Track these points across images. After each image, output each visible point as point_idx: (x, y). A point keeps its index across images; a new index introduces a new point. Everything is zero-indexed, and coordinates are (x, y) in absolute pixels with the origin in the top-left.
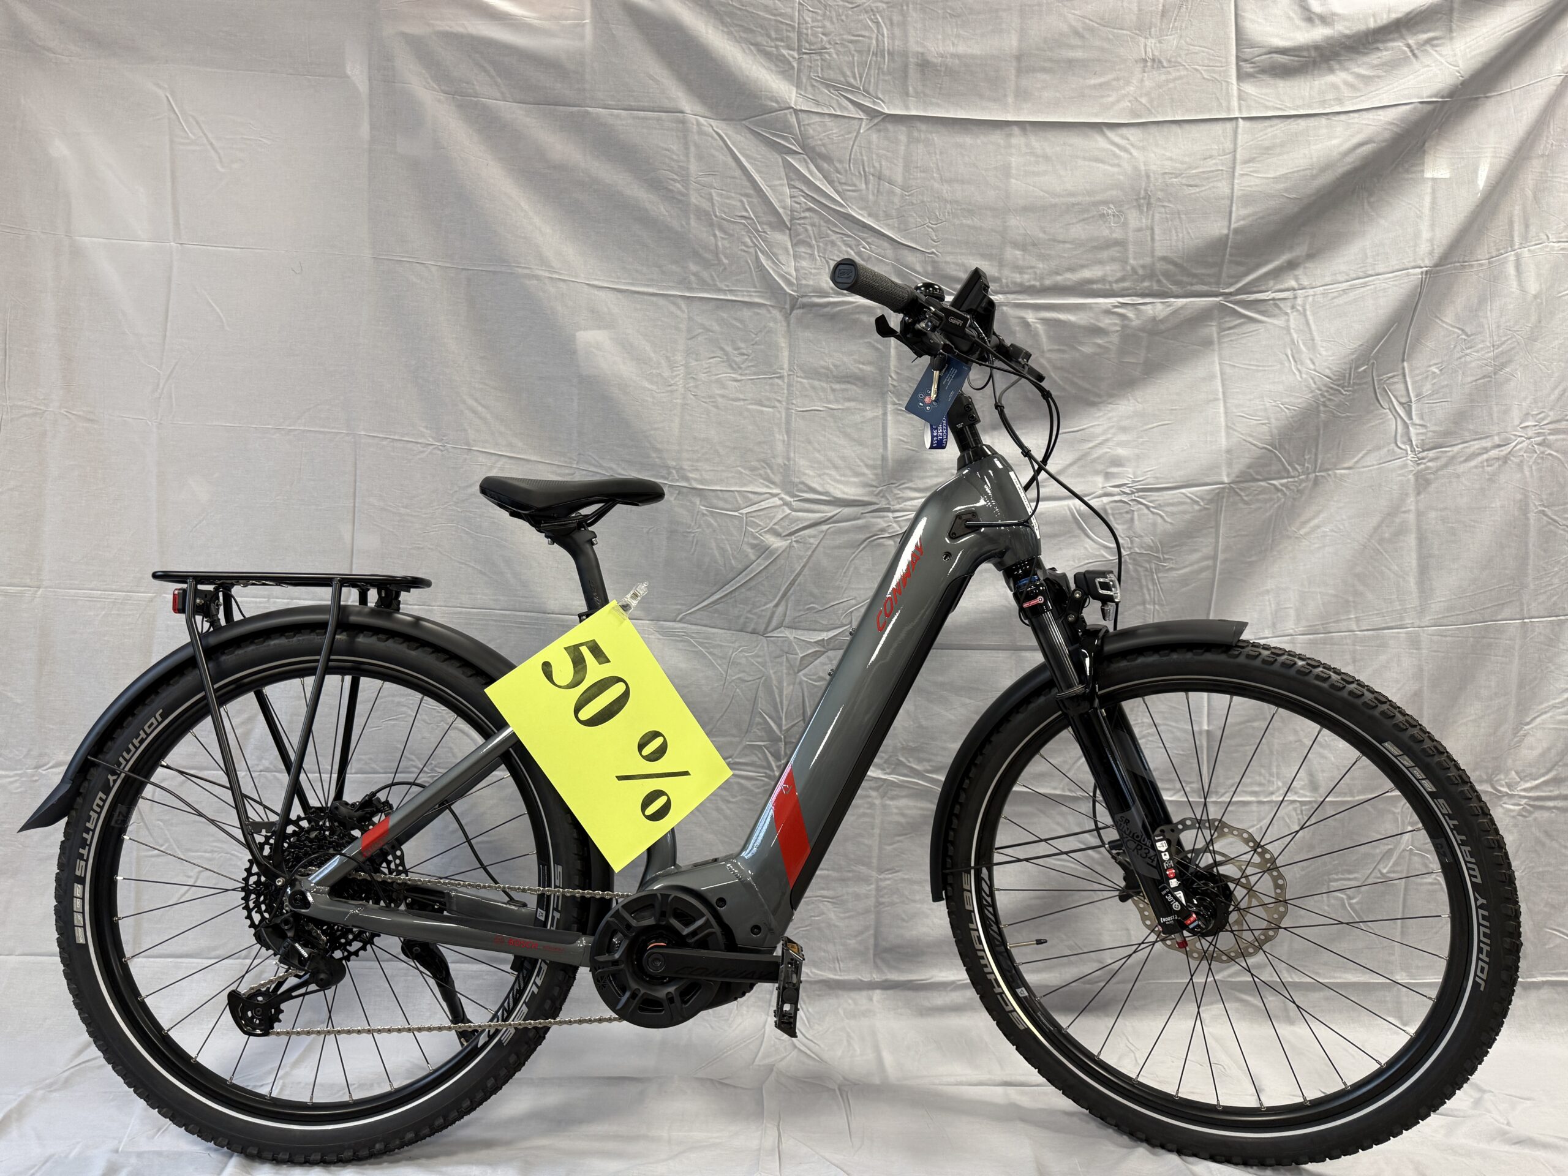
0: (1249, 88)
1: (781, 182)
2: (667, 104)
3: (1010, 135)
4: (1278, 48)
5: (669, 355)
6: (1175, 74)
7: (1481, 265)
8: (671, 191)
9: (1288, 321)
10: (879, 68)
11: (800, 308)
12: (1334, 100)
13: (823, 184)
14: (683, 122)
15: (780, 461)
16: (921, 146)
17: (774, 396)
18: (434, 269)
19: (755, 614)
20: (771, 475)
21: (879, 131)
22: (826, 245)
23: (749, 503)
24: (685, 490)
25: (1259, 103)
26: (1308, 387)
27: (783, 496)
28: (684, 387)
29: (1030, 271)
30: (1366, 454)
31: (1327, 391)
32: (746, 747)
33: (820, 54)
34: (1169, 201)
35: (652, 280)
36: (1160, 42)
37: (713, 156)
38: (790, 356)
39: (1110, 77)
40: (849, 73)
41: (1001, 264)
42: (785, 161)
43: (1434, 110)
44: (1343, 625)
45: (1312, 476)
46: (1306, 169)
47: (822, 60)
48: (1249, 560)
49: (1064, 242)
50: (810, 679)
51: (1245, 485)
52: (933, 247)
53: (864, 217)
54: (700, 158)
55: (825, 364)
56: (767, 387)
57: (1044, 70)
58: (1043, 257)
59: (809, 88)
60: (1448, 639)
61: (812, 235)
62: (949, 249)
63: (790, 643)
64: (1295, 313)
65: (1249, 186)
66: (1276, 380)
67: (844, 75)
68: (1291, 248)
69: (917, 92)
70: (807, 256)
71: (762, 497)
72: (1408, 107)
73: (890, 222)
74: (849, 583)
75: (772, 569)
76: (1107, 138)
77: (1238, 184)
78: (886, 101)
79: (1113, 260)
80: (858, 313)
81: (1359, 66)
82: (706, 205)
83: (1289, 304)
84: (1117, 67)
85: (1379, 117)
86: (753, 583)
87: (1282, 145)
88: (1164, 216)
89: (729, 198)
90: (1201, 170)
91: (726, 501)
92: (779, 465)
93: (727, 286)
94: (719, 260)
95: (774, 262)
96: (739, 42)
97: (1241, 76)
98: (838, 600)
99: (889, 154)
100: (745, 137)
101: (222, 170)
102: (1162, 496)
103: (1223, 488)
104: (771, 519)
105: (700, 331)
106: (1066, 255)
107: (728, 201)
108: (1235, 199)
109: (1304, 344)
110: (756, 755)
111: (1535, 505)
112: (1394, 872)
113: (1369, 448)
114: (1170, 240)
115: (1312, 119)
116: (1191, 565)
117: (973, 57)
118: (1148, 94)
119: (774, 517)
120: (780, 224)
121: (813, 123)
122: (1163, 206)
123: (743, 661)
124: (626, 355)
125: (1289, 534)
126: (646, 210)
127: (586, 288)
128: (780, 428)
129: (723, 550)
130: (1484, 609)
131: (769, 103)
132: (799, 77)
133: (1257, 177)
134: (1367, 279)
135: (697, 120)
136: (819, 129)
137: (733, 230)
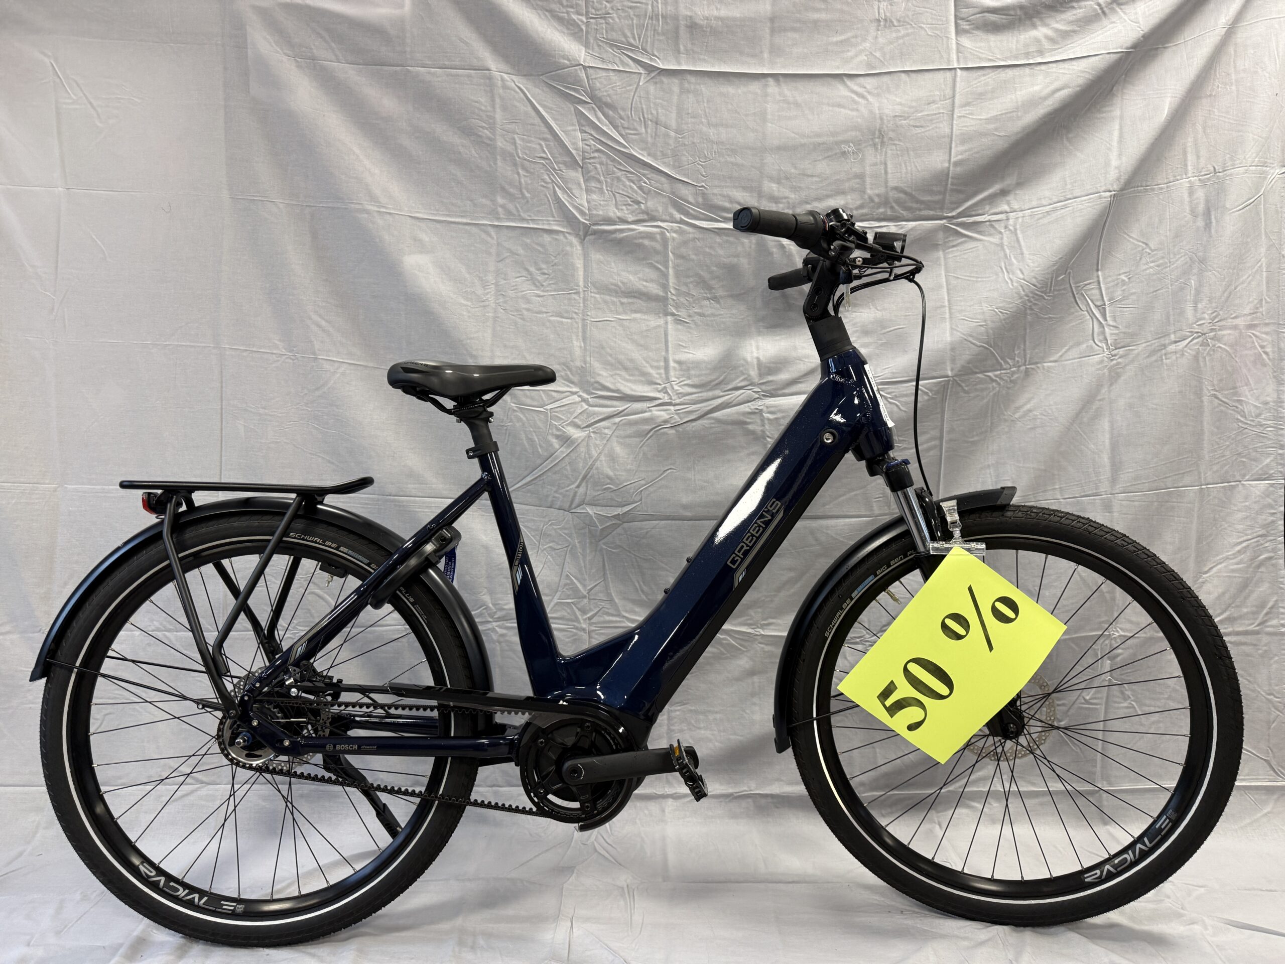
0: (966, 41)
1: (574, 128)
2: (475, 63)
3: (766, 86)
4: (988, 8)
5: (481, 275)
6: (903, 32)
7: (1161, 189)
8: (480, 136)
9: (1002, 239)
10: (655, 30)
11: (592, 234)
12: (1036, 51)
13: (609, 129)
14: (490, 78)
15: (578, 363)
16: (691, 96)
17: (572, 309)
18: (281, 206)
19: (561, 494)
20: (570, 376)
21: (656, 83)
22: (613, 180)
23: (552, 401)
25: (974, 55)
26: (1018, 293)
27: (581, 393)
28: (495, 302)
29: (784, 201)
30: (1069, 349)
31: (1033, 297)
32: (557, 604)
33: (605, 18)
34: (900, 140)
35: (467, 212)
36: (891, 5)
37: (516, 107)
38: (584, 274)
39: (849, 34)
40: (629, 34)
41: (760, 195)
42: (576, 109)
43: (1120, 59)
44: (1049, 495)
45: (1023, 368)
46: (1013, 112)
47: (606, 23)
48: (972, 440)
49: (812, 176)
50: (609, 547)
51: (966, 377)
52: (703, 181)
53: (643, 155)
54: (504, 108)
55: (614, 281)
56: (566, 302)
57: (794, 30)
58: (794, 189)
59: (596, 48)
60: (1136, 503)
61: (601, 172)
62: (716, 183)
63: (591, 517)
64: (1007, 232)
65: (965, 126)
66: (992, 288)
67: (625, 36)
68: (1003, 178)
69: (686, 50)
70: (597, 190)
71: (565, 394)
72: (1097, 58)
73: (666, 160)
74: (639, 465)
75: (573, 455)
76: (847, 87)
77: (957, 125)
78: (661, 58)
79: (853, 190)
80: (642, 238)
81: (1057, 22)
82: (510, 148)
83: (1003, 224)
84: (855, 27)
85: (1073, 67)
86: (557, 469)
87: (993, 92)
88: (895, 152)
89: (530, 142)
90: (926, 113)
91: (532, 399)
92: (578, 367)
93: (530, 216)
94: (522, 194)
95: (569, 195)
96: (535, 9)
97: (959, 31)
98: (630, 481)
99: (665, 103)
100: (543, 90)
101: (99, 124)
102: (897, 388)
103: (949, 381)
104: (571, 413)
105: (508, 254)
106: (814, 187)
107: (529, 145)
108: (954, 136)
109: (1015, 257)
110: (564, 610)
111: (1207, 390)
112: (1095, 698)
113: (1071, 344)
114: (901, 172)
115: (1018, 69)
117: (734, 19)
118: (881, 49)
119: (574, 411)
120: (573, 163)
121: (600, 78)
122: (894, 144)
123: (553, 533)
124: (444, 276)
125: (1006, 417)
126: (460, 153)
127: (409, 220)
128: (577, 336)
129: (531, 440)
130: (1166, 478)
131: (562, 61)
132: (587, 38)
133: (973, 119)
134: (1067, 202)
135: (501, 77)
136: (605, 83)
137: (534, 169)
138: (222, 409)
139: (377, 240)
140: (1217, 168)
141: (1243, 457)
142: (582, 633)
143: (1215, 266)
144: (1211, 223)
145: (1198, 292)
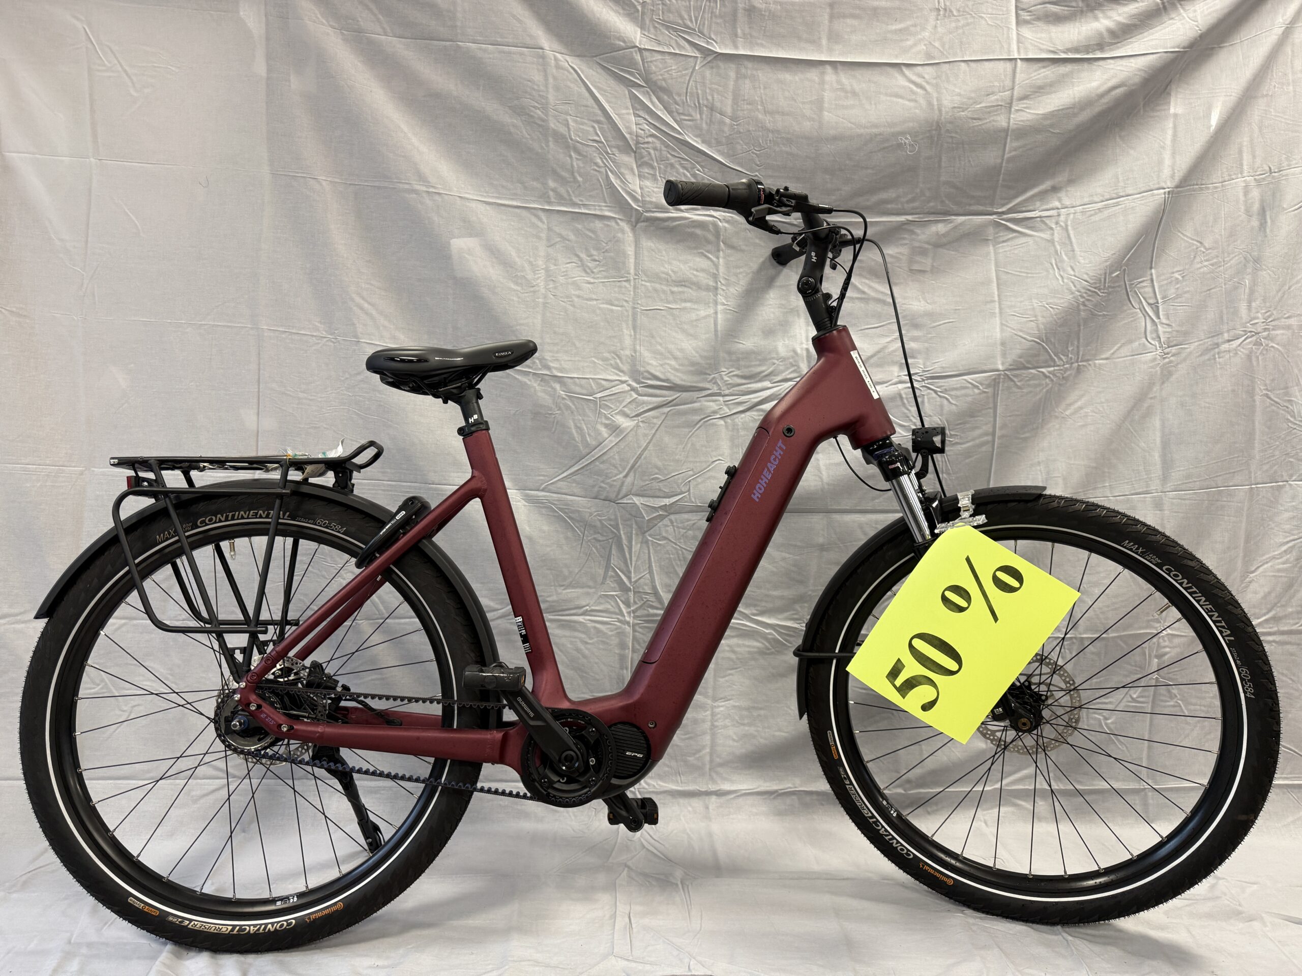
0: (1026, 32)
1: (628, 111)
2: (528, 41)
3: (823, 73)
5: (532, 259)
6: (962, 23)
7: (1216, 188)
8: (532, 116)
9: (1053, 235)
10: (712, 13)
11: (643, 221)
13: (663, 114)
14: (543, 57)
15: (628, 352)
16: (747, 81)
17: (621, 296)
19: (607, 484)
20: (620, 364)
21: (712, 68)
22: (666, 167)
23: (602, 389)
24: (547, 378)
25: (1035, 46)
26: (1070, 289)
27: (631, 382)
28: (545, 288)
30: (1120, 347)
31: (1086, 293)
32: (601, 596)
34: (958, 131)
35: (515, 194)
37: (569, 87)
38: (635, 262)
39: (909, 23)
40: (686, 17)
41: (813, 187)
42: (631, 93)
43: (1175, 59)
44: (1099, 493)
45: (1075, 365)
46: (1069, 108)
47: (663, 4)
48: (1023, 436)
49: (867, 168)
50: (654, 539)
51: (1018, 372)
52: (758, 169)
53: (698, 141)
54: (557, 89)
55: (665, 270)
56: (616, 289)
57: (853, 16)
58: (848, 181)
59: (652, 30)
60: (1187, 502)
61: (654, 158)
62: (770, 172)
63: (638, 508)
64: (1058, 229)
65: (1022, 120)
66: (1043, 284)
67: (682, 18)
68: (1054, 175)
69: (744, 34)
70: (650, 176)
71: (614, 383)
72: (1155, 56)
73: (721, 149)
74: (687, 457)
75: (622, 445)
76: (905, 76)
77: (1014, 118)
78: (718, 41)
79: (906, 183)
80: (694, 227)
82: (563, 130)
83: (1054, 220)
84: (915, 15)
85: (1136, 62)
86: (605, 458)
87: (1051, 85)
88: (951, 145)
89: (582, 124)
90: (985, 105)
91: (581, 386)
92: (627, 356)
93: (582, 201)
94: (575, 178)
95: (622, 181)
97: (1019, 22)
98: (678, 471)
99: (720, 89)
100: (597, 72)
101: (135, 94)
102: (948, 382)
103: (1000, 375)
104: (621, 402)
105: (559, 239)
106: (867, 179)
107: (582, 127)
108: (1010, 130)
109: (1065, 254)
110: (608, 602)
111: (1260, 389)
112: (1142, 697)
113: (1123, 341)
114: (954, 167)
116: (973, 440)
117: (793, 3)
118: (940, 39)
119: (623, 400)
120: (626, 148)
121: (656, 61)
122: (952, 137)
123: (598, 524)
124: (494, 260)
125: (1057, 414)
126: (510, 133)
127: (458, 201)
128: (627, 324)
129: (579, 428)
130: (1217, 476)
131: (617, 42)
132: (643, 19)
133: (1030, 113)
134: (1119, 200)
135: (555, 56)
136: (661, 66)
137: (586, 152)
138: (259, 392)
139: (427, 222)
140: (1272, 168)
141: (1292, 457)
142: (627, 627)
143: (1270, 265)
144: (1266, 222)
145: (1252, 291)
